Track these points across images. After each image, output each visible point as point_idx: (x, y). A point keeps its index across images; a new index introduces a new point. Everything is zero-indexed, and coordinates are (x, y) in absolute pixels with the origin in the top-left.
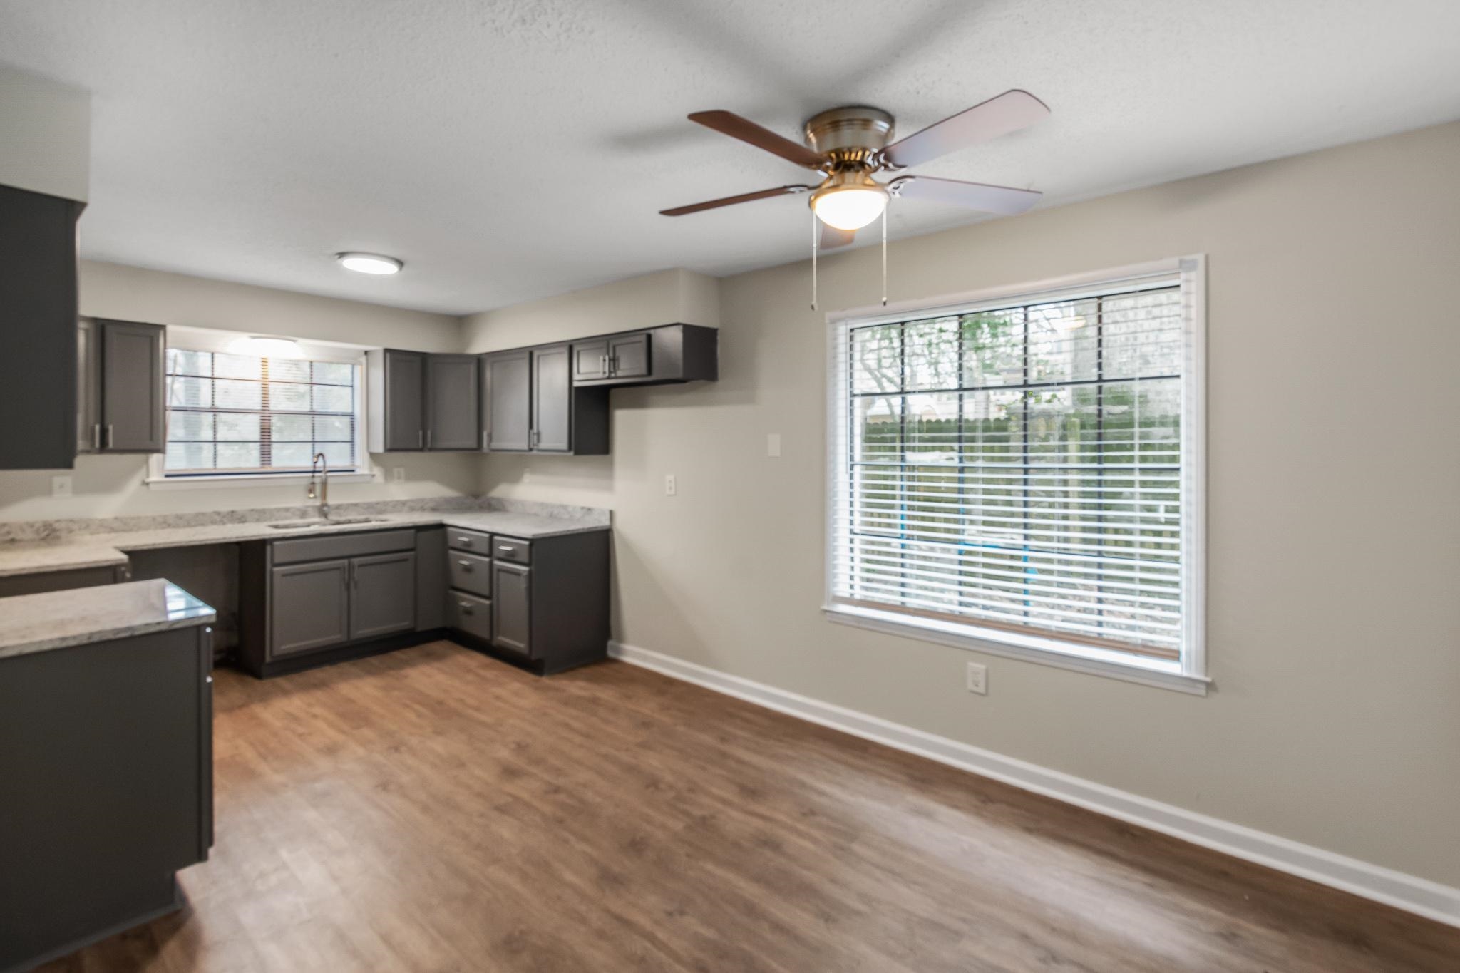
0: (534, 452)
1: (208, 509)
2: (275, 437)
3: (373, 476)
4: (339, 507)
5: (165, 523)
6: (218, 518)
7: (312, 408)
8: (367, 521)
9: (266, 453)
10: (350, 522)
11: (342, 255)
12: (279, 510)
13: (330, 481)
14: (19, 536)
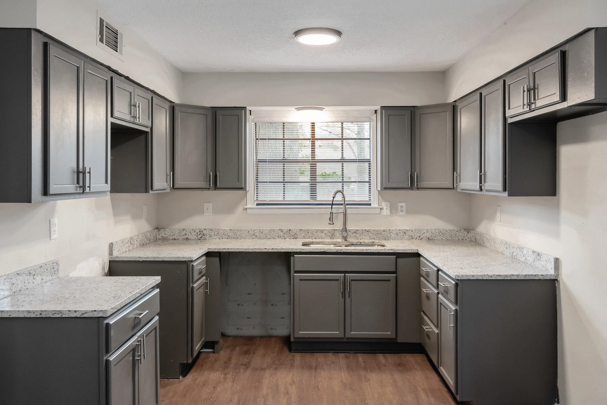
0: (484, 192)
1: (276, 227)
2: (319, 179)
3: (381, 209)
4: (356, 232)
5: (254, 235)
6: (282, 234)
7: (342, 157)
8: (373, 244)
9: (313, 191)
10: (361, 245)
11: (297, 33)
12: (317, 231)
13: (349, 211)
14: (190, 237)
